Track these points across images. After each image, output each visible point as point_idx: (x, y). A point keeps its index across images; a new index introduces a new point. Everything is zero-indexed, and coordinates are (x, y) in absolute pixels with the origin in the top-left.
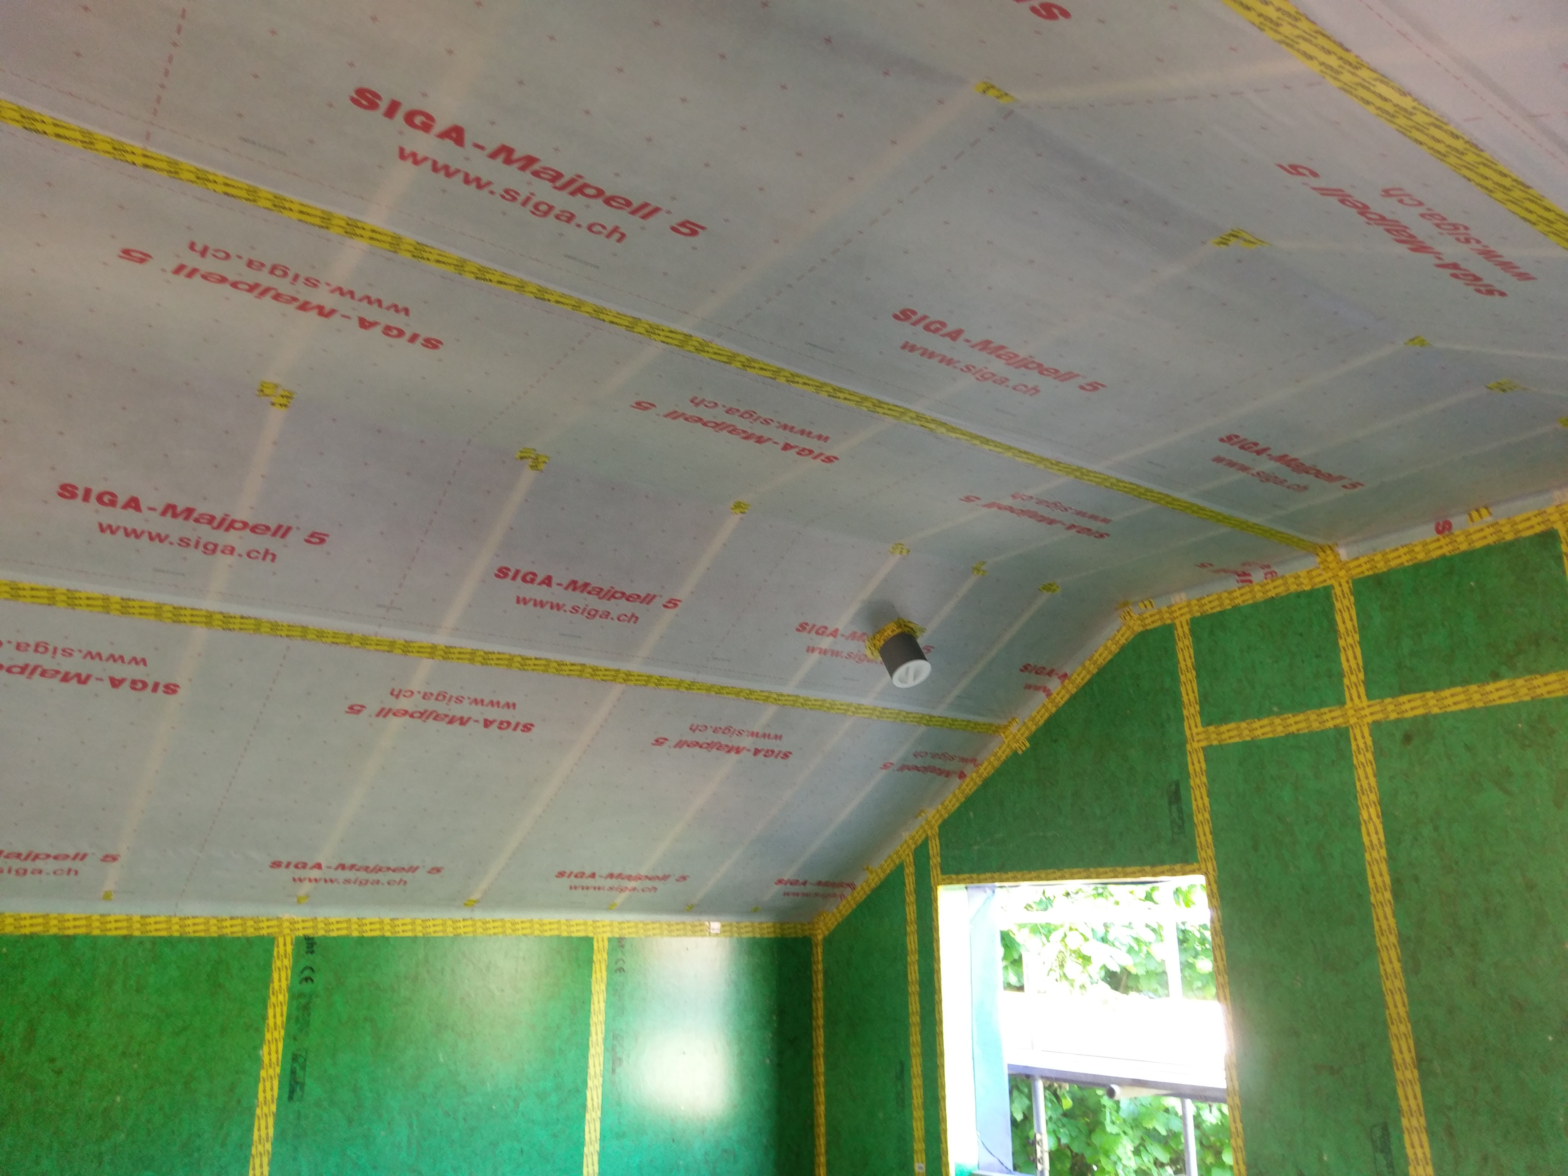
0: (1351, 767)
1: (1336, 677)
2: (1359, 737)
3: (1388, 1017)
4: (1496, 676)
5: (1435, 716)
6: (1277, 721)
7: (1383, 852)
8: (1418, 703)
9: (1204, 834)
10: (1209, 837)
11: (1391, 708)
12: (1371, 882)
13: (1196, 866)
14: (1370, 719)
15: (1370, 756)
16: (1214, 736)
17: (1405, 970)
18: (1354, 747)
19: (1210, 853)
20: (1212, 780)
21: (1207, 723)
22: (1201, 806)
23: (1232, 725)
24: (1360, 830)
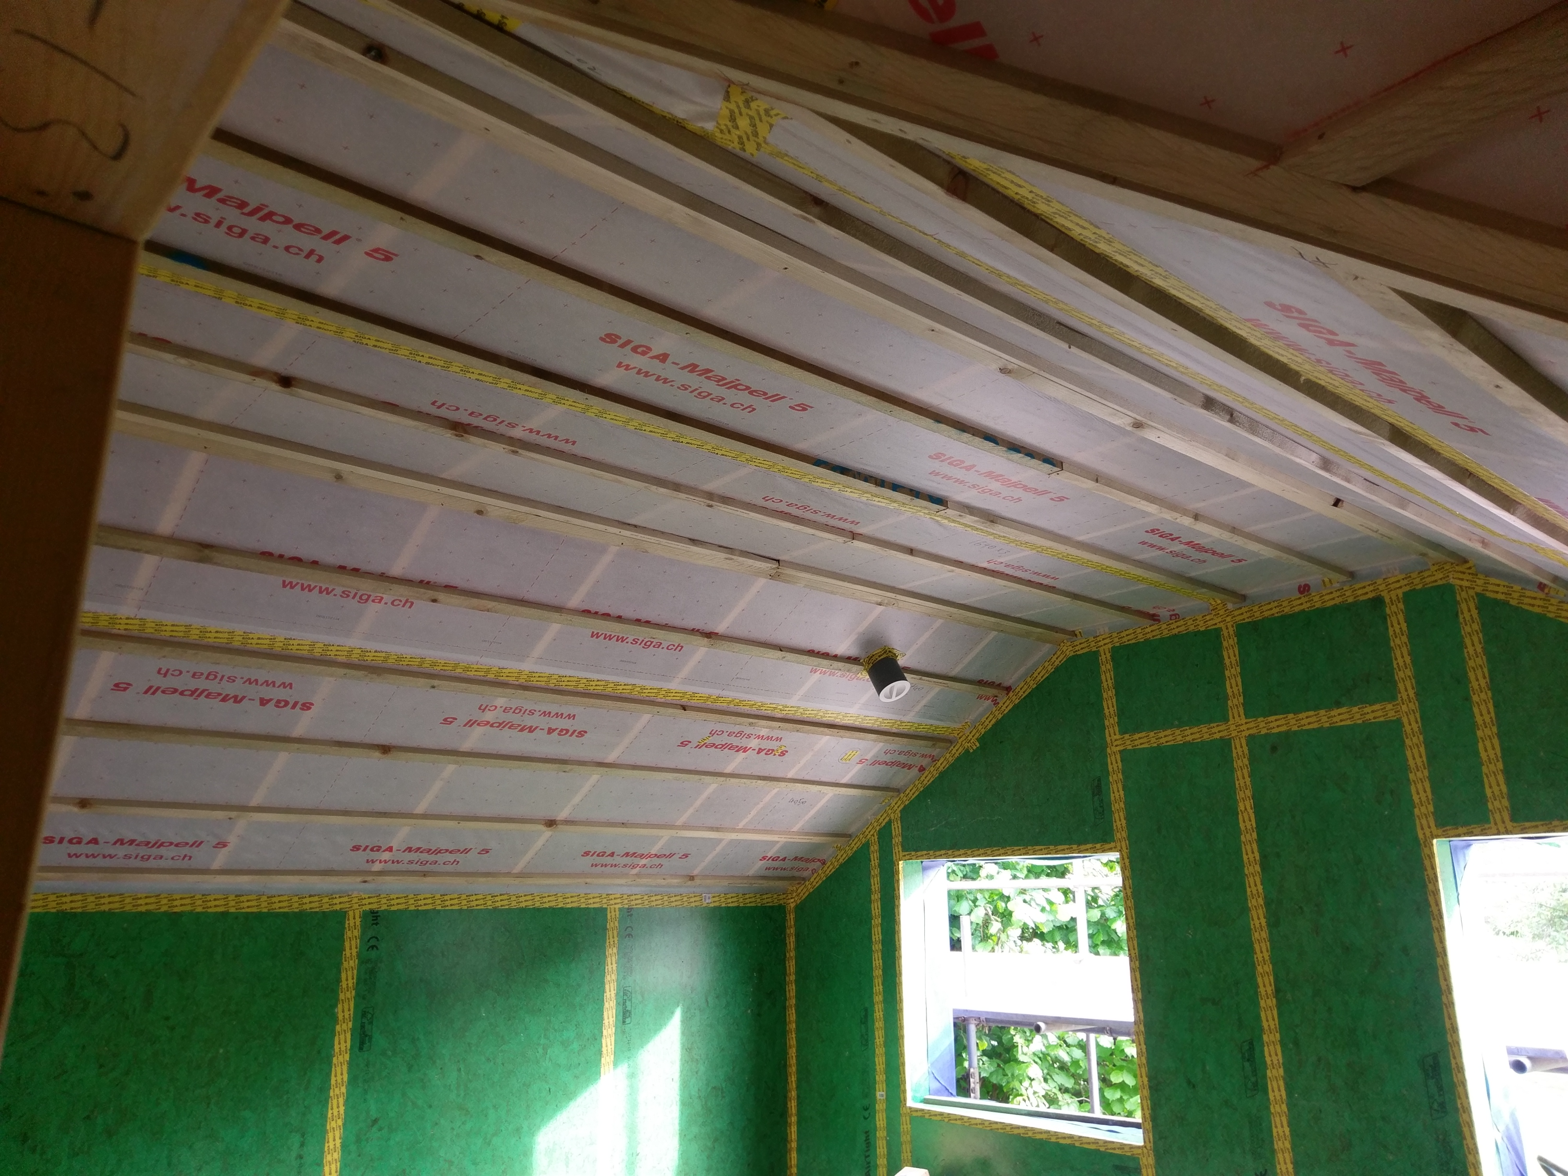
0: (1232, 770)
1: (1222, 699)
2: (1238, 746)
3: (1256, 960)
4: (1338, 705)
5: (1295, 732)
6: (1178, 732)
7: (1255, 835)
8: (1283, 722)
9: (1119, 820)
10: (1124, 822)
11: (1262, 725)
12: (1245, 857)
13: (1112, 845)
14: (1247, 733)
15: (1246, 761)
16: (1128, 742)
17: (1269, 925)
18: (1234, 755)
19: (1124, 834)
20: (1126, 777)
21: (1123, 732)
22: (1117, 797)
23: (1143, 734)
24: (1238, 819)
